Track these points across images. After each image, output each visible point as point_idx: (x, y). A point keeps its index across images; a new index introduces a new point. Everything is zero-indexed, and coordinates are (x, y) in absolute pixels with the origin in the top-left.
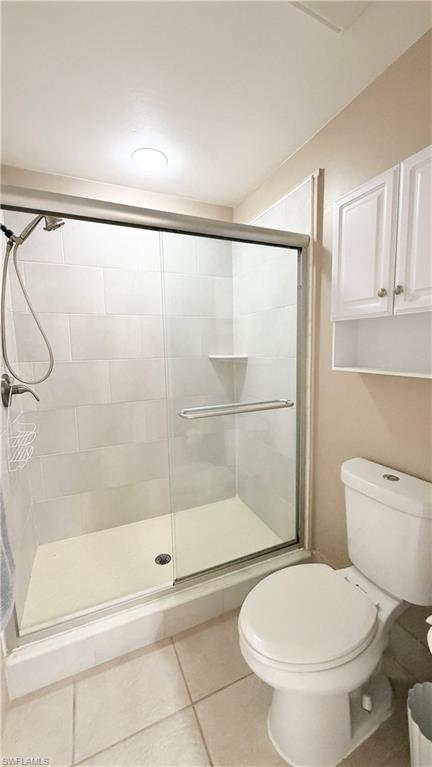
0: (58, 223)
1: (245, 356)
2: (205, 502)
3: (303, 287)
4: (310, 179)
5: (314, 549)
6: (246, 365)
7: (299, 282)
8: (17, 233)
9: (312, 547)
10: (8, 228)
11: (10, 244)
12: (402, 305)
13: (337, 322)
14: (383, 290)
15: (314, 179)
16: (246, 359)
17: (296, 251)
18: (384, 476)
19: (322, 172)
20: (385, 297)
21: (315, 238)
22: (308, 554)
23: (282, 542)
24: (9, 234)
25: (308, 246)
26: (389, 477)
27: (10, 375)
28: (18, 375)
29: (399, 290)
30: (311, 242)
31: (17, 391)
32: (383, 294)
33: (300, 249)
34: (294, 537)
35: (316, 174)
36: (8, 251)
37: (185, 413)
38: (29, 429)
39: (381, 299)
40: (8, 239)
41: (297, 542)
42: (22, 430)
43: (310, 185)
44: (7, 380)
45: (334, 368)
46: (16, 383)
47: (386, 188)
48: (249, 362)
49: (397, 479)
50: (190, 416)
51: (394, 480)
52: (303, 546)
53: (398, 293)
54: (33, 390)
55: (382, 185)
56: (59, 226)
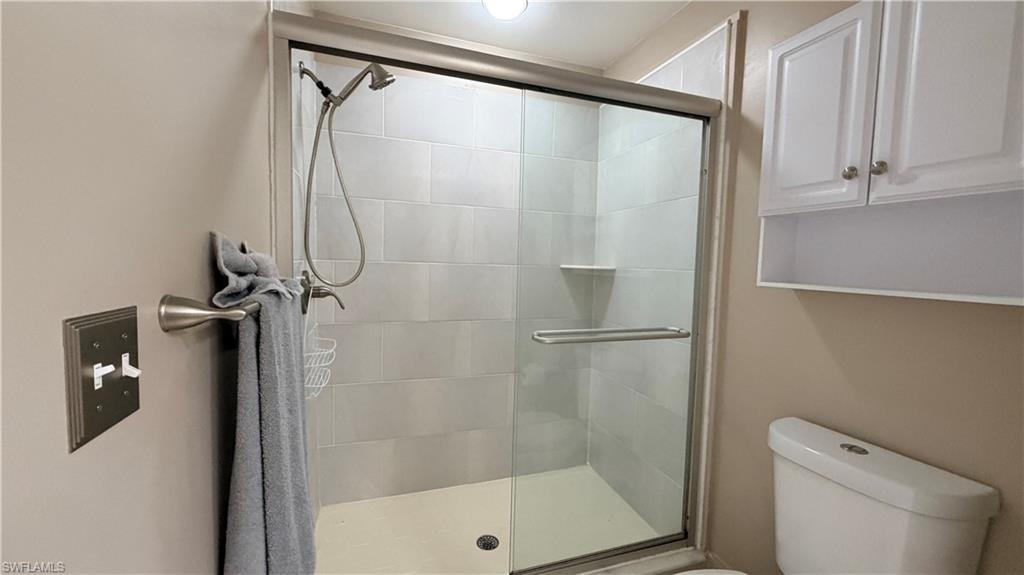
0: (388, 79)
1: (613, 267)
2: (543, 469)
3: (709, 172)
4: (726, 24)
5: (711, 550)
6: (613, 278)
7: (702, 165)
8: (336, 92)
9: (708, 547)
10: (325, 85)
11: (327, 104)
12: (884, 189)
13: (765, 217)
14: (853, 169)
15: (731, 24)
16: (614, 271)
17: (701, 122)
18: (843, 446)
19: (744, 15)
20: (855, 181)
21: (730, 105)
22: (701, 557)
23: (656, 535)
24: (326, 92)
25: (719, 114)
26: (851, 448)
27: (311, 273)
28: (319, 272)
29: (881, 168)
30: (724, 110)
31: (318, 294)
32: (852, 174)
33: (706, 119)
34: (679, 530)
35: (736, 17)
36: (323, 113)
37: (539, 335)
38: (326, 345)
39: (846, 181)
40: (324, 99)
41: (685, 537)
42: (319, 347)
43: (726, 32)
44: (307, 278)
45: (760, 283)
46: (317, 283)
47: (859, 25)
48: (617, 275)
49: (864, 452)
50: (547, 340)
51: (859, 453)
52: (693, 544)
53: (878, 172)
54: (338, 295)
55: (855, 21)
56: (389, 83)
